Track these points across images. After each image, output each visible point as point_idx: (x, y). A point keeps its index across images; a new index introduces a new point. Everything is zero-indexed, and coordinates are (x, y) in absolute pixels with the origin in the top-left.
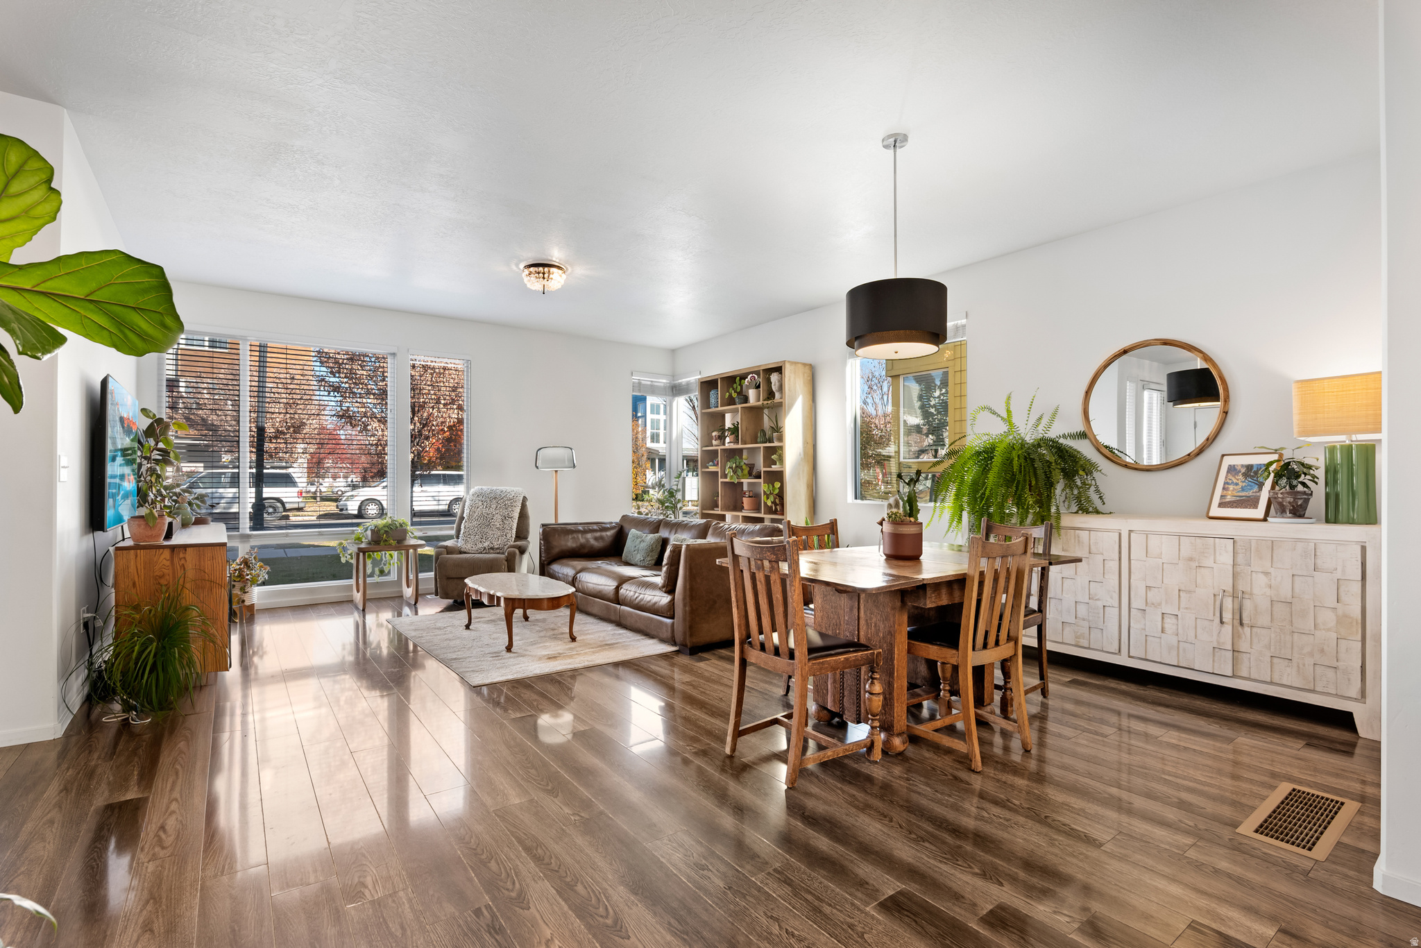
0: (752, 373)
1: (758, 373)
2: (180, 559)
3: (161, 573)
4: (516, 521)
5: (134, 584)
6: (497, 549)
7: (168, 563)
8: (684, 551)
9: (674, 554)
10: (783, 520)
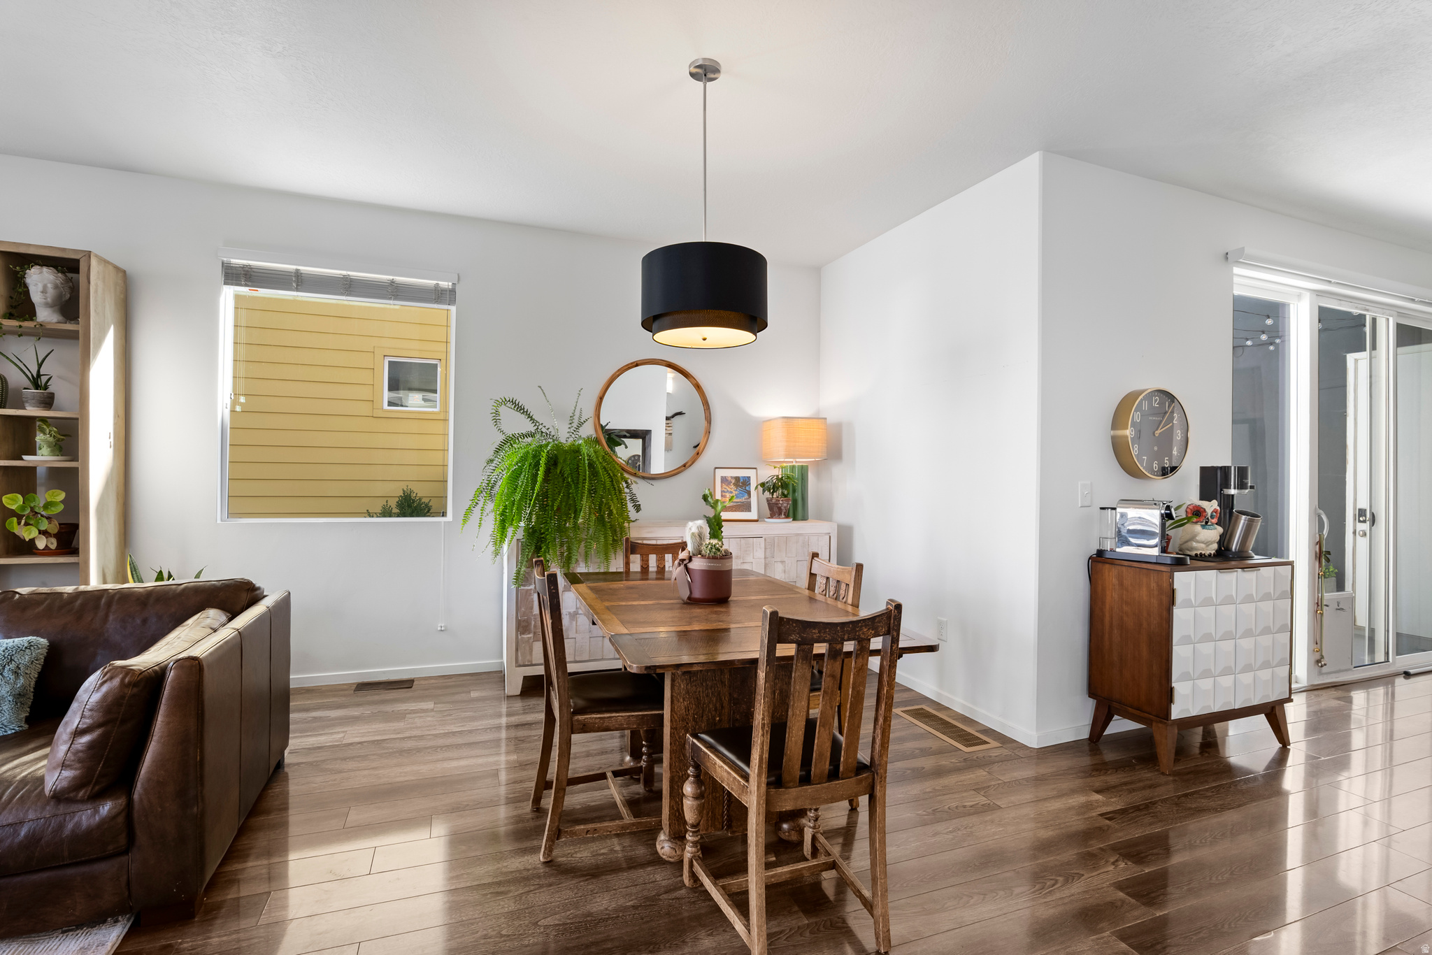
8: (177, 677)
9: (135, 690)
10: (77, 564)
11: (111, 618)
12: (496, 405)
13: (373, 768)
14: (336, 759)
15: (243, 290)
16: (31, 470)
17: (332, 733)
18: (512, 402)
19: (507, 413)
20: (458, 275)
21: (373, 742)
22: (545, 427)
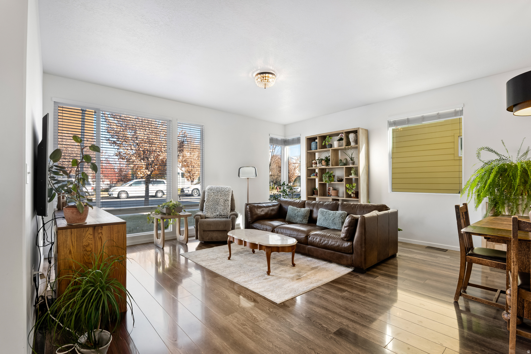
0: (341, 133)
1: (342, 133)
2: (99, 234)
3: (87, 243)
4: (230, 202)
5: (70, 252)
6: (223, 215)
7: (91, 237)
8: (360, 219)
9: (353, 221)
10: (358, 201)
11: (358, 210)
12: (479, 150)
13: (418, 265)
14: (410, 260)
15: (394, 128)
16: (351, 179)
17: (412, 255)
18: (487, 148)
19: (483, 153)
20: (464, 104)
21: (423, 260)
22: (505, 156)
